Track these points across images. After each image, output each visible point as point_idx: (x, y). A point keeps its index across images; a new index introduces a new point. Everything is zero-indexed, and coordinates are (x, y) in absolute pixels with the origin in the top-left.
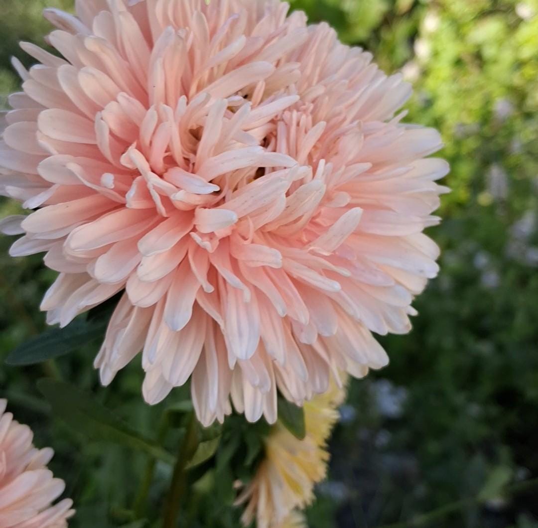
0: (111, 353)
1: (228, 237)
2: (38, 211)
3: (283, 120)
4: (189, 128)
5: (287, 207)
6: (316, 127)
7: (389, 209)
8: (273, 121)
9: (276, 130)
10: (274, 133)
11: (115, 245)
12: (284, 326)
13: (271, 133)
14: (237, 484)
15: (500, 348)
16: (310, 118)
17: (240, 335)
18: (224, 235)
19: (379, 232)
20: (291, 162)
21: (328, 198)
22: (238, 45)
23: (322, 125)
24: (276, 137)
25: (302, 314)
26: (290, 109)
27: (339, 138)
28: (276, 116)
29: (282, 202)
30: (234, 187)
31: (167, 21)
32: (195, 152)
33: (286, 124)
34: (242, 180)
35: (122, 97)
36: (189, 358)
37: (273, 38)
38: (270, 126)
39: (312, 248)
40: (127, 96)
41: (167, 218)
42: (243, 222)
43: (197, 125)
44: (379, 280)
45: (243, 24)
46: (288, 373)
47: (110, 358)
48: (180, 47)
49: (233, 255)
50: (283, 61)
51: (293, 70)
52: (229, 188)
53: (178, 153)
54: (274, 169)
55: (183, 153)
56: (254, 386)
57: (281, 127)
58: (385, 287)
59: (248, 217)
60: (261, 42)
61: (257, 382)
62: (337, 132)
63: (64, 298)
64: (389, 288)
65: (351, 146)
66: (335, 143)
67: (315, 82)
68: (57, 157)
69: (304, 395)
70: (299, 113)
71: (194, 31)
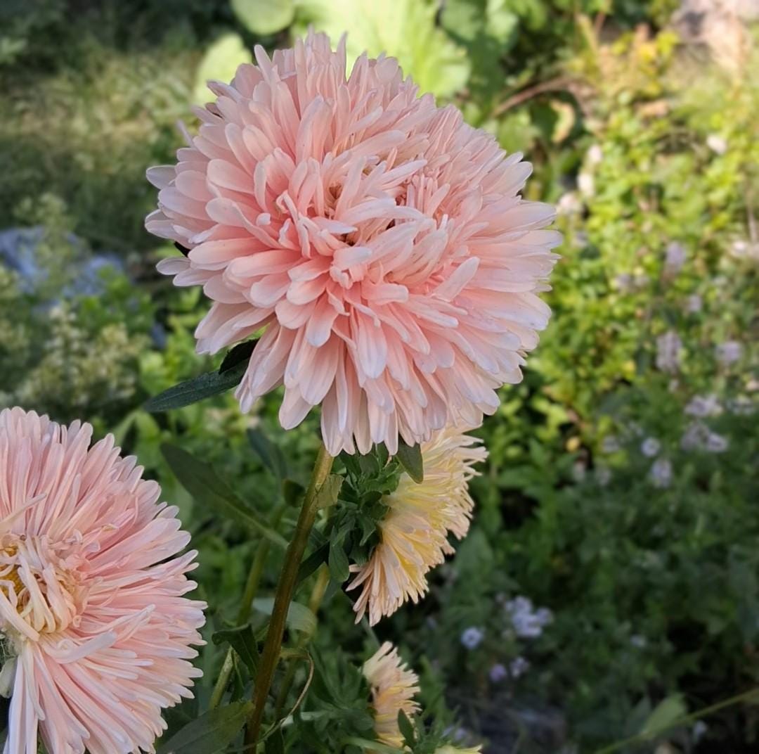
0: (253, 380)
1: (360, 282)
2: (202, 245)
3: (412, 182)
4: (330, 186)
5: (414, 255)
6: (441, 188)
7: (506, 268)
8: (404, 185)
9: (406, 194)
10: (404, 196)
11: (265, 278)
12: (408, 365)
13: (401, 196)
14: (352, 569)
15: (673, 563)
16: (436, 182)
17: (370, 359)
18: (358, 280)
19: (495, 289)
20: (418, 214)
21: (449, 251)
22: (376, 114)
23: (447, 186)
24: (405, 199)
25: (423, 346)
26: (418, 173)
27: (461, 201)
28: (406, 181)
29: (410, 248)
30: (367, 238)
31: (315, 94)
32: (334, 208)
33: (415, 188)
34: (375, 232)
35: (278, 151)
36: (323, 384)
37: (407, 113)
38: (401, 189)
39: (433, 295)
40: (282, 151)
41: (309, 260)
42: (374, 269)
43: (336, 183)
44: (494, 327)
45: (380, 98)
46: (409, 411)
47: (252, 384)
48: (327, 113)
49: (364, 298)
50: (414, 134)
51: (422, 141)
52: (363, 238)
53: (321, 205)
54: (403, 221)
55: (325, 208)
56: (380, 407)
57: (410, 189)
58: (498, 334)
59: (380, 262)
60: (395, 116)
61: (383, 403)
62: (460, 194)
63: (214, 330)
64: (502, 334)
65: (471, 207)
66: (458, 205)
67: (443, 152)
68: (221, 200)
69: (422, 431)
70: (427, 178)
71: (338, 103)
